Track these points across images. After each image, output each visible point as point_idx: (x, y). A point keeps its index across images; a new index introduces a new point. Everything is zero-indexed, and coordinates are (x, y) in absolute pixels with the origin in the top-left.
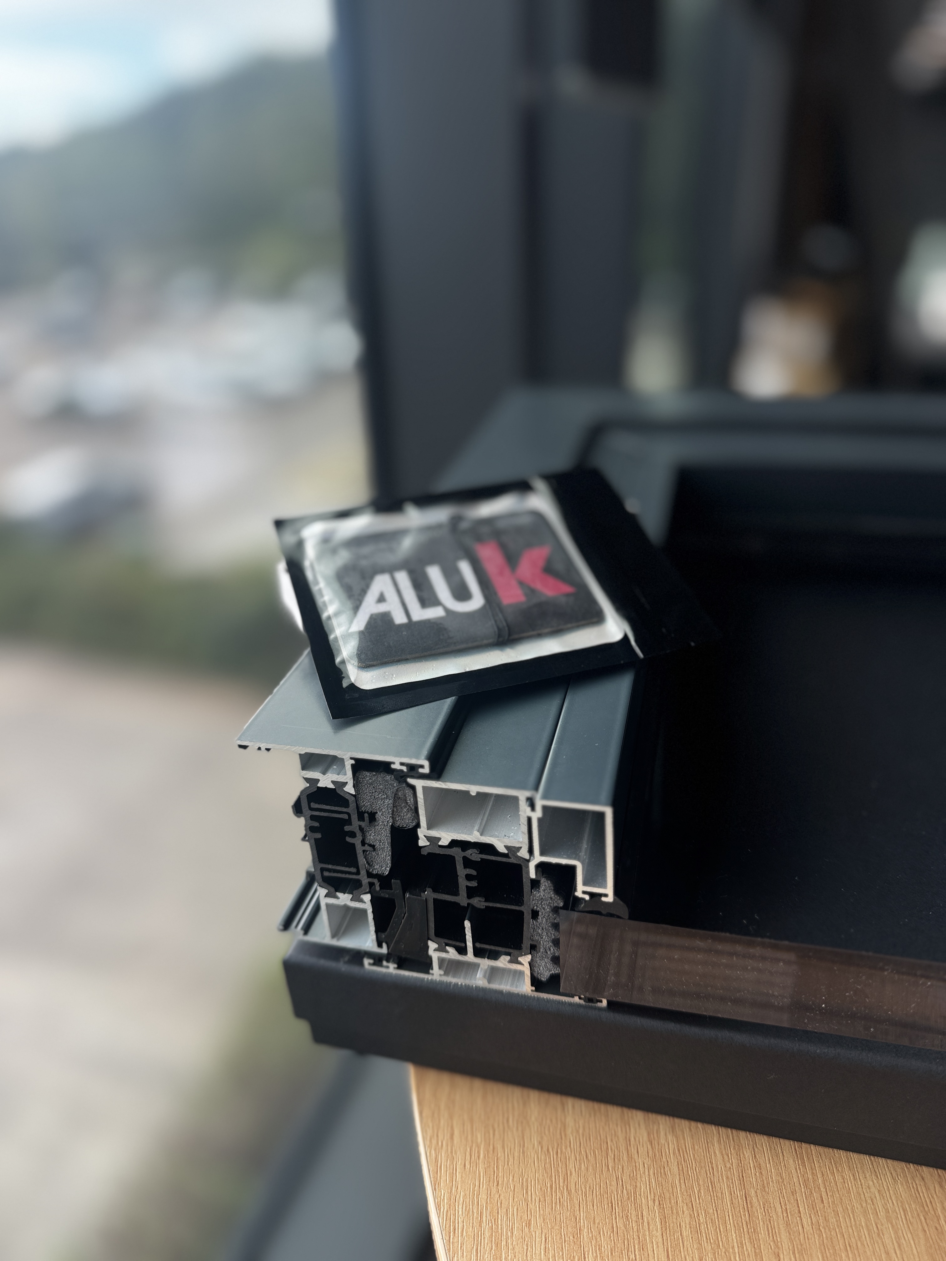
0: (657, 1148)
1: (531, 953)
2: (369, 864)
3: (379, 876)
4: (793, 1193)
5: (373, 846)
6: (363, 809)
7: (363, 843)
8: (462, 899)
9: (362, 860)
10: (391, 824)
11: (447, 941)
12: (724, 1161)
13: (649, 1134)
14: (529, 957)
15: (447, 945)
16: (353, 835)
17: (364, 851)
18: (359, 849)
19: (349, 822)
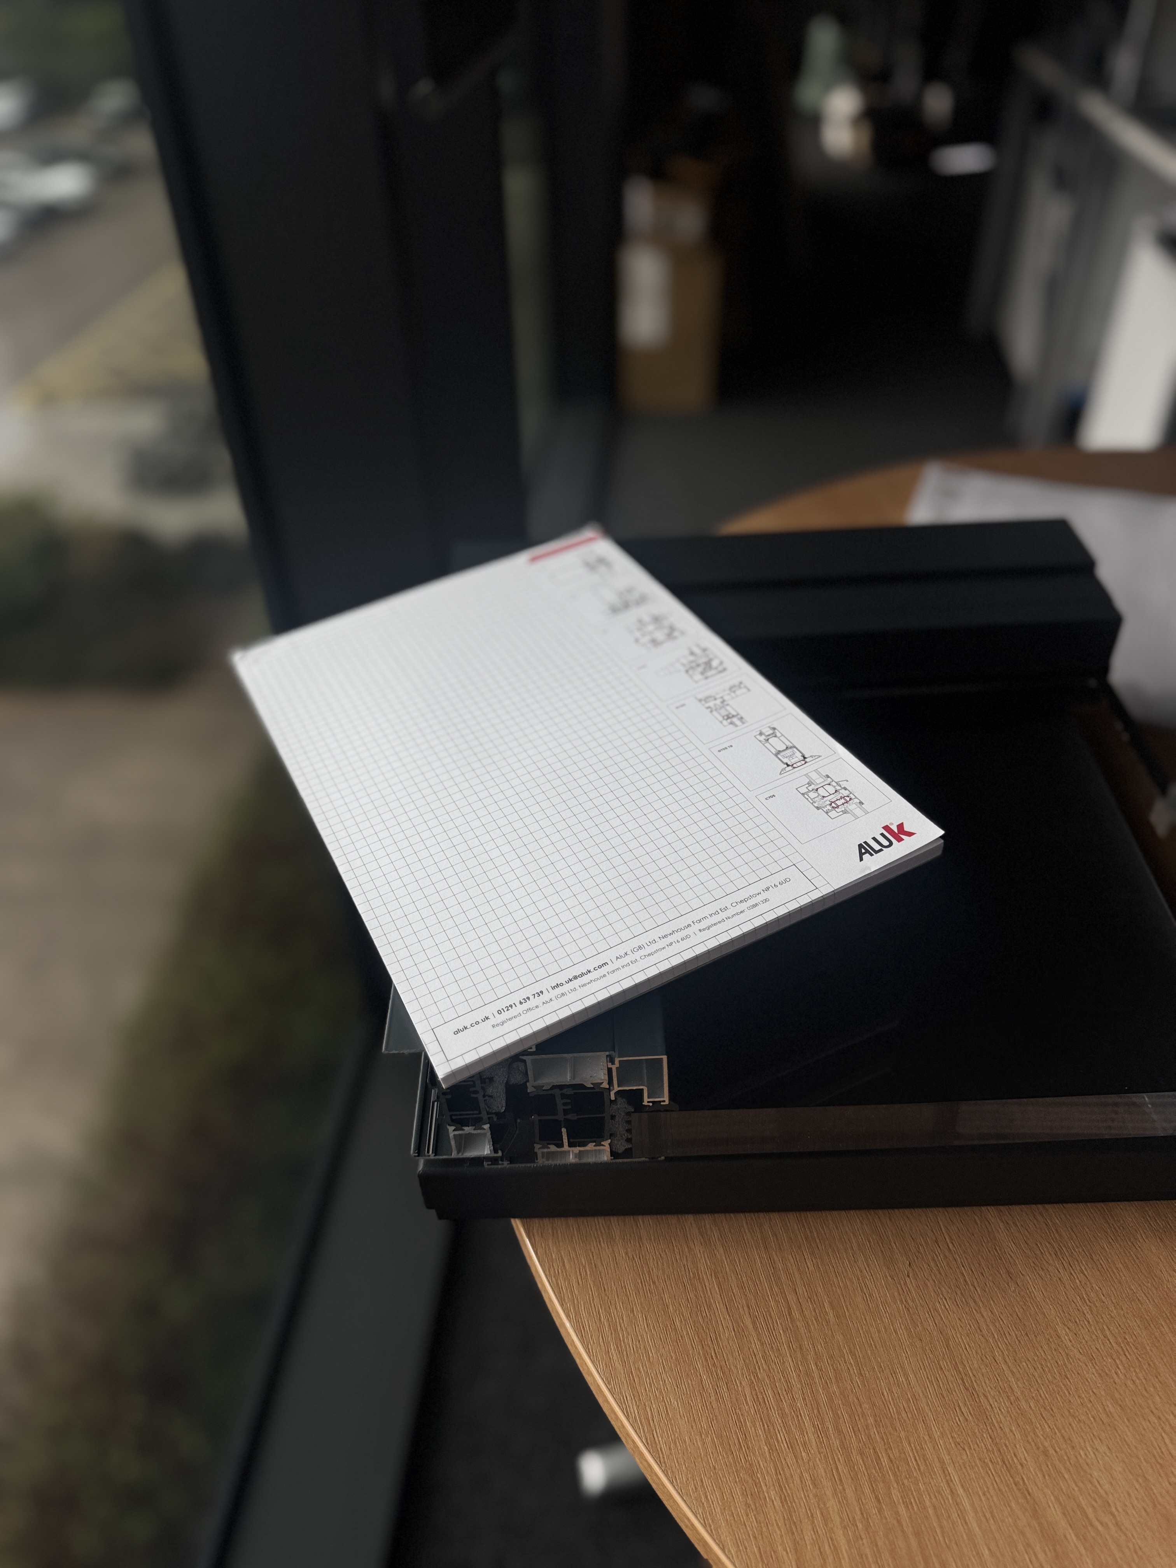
0: (706, 1238)
1: (610, 1139)
2: (488, 1107)
3: (497, 1114)
4: (800, 1247)
5: (491, 1097)
6: (484, 1076)
7: (484, 1096)
8: (560, 1117)
9: (482, 1105)
10: (506, 1083)
11: (548, 1142)
12: (752, 1236)
13: (699, 1229)
14: (609, 1141)
15: (548, 1144)
16: (476, 1092)
17: (484, 1099)
18: (481, 1099)
19: (474, 1086)
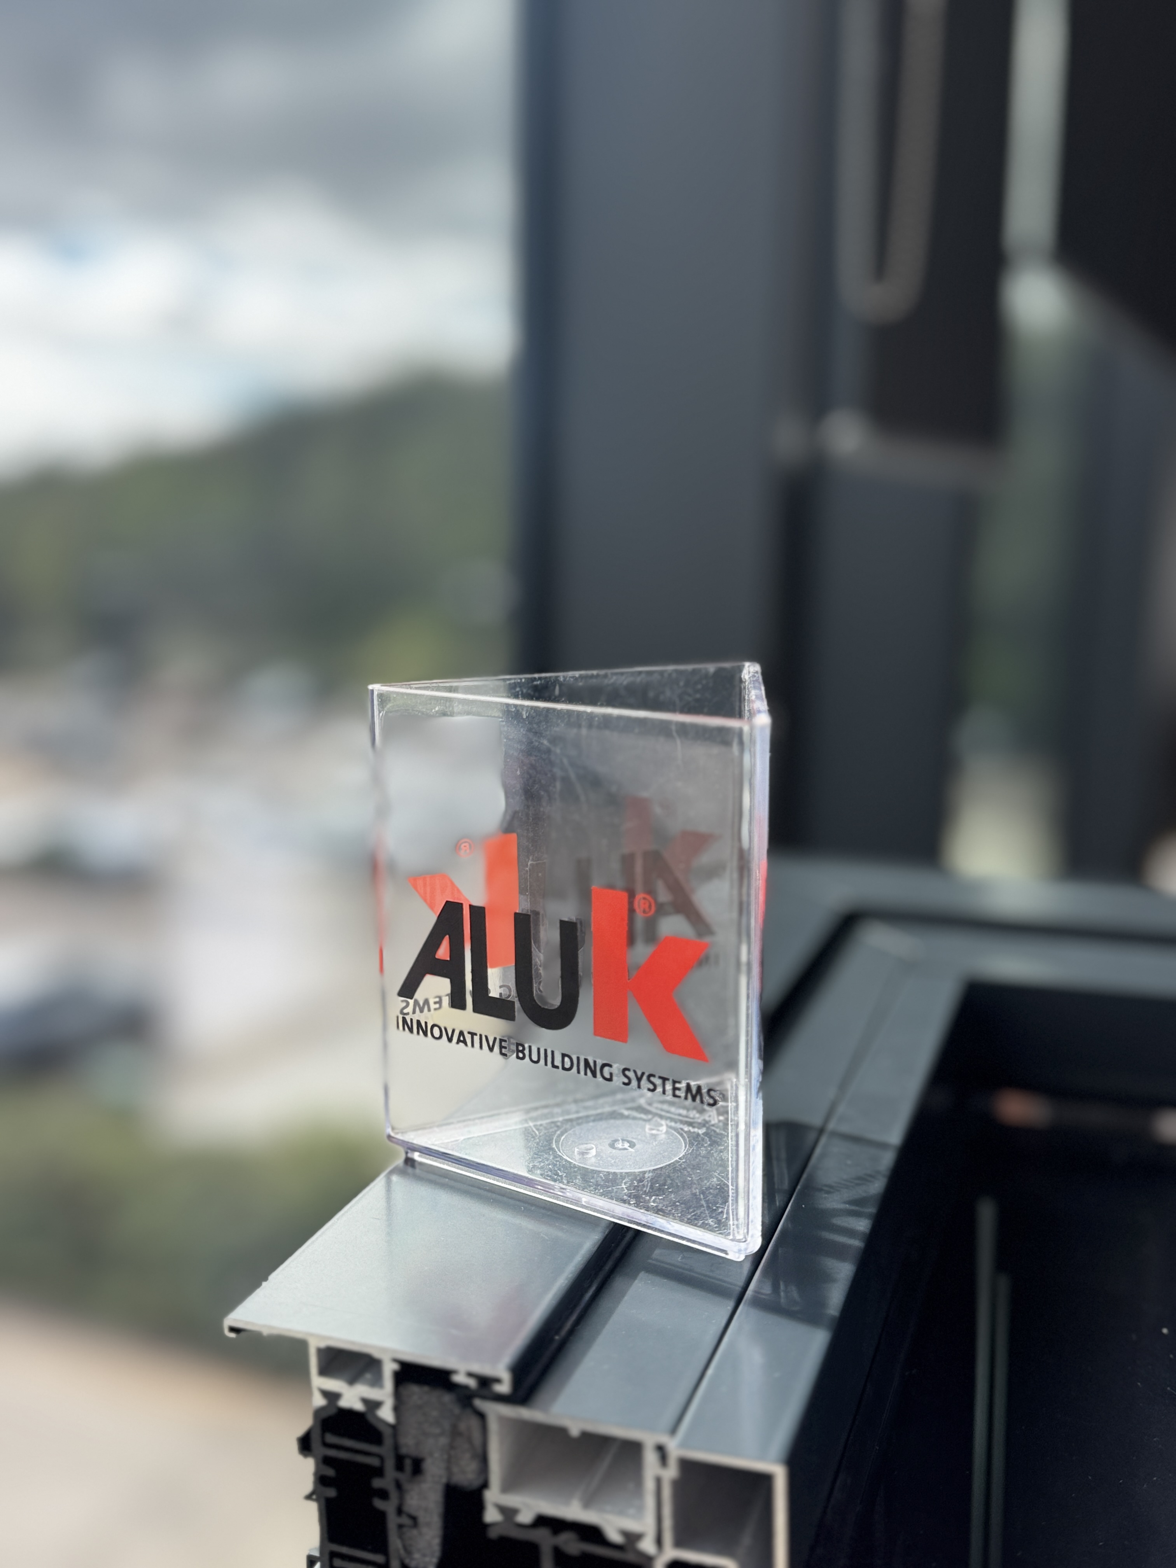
2: (405, 1550)
5: (414, 1519)
6: (404, 1451)
7: (400, 1511)
9: (394, 1543)
10: (444, 1480)
16: (384, 1494)
17: (400, 1526)
18: (392, 1521)
19: (379, 1472)
